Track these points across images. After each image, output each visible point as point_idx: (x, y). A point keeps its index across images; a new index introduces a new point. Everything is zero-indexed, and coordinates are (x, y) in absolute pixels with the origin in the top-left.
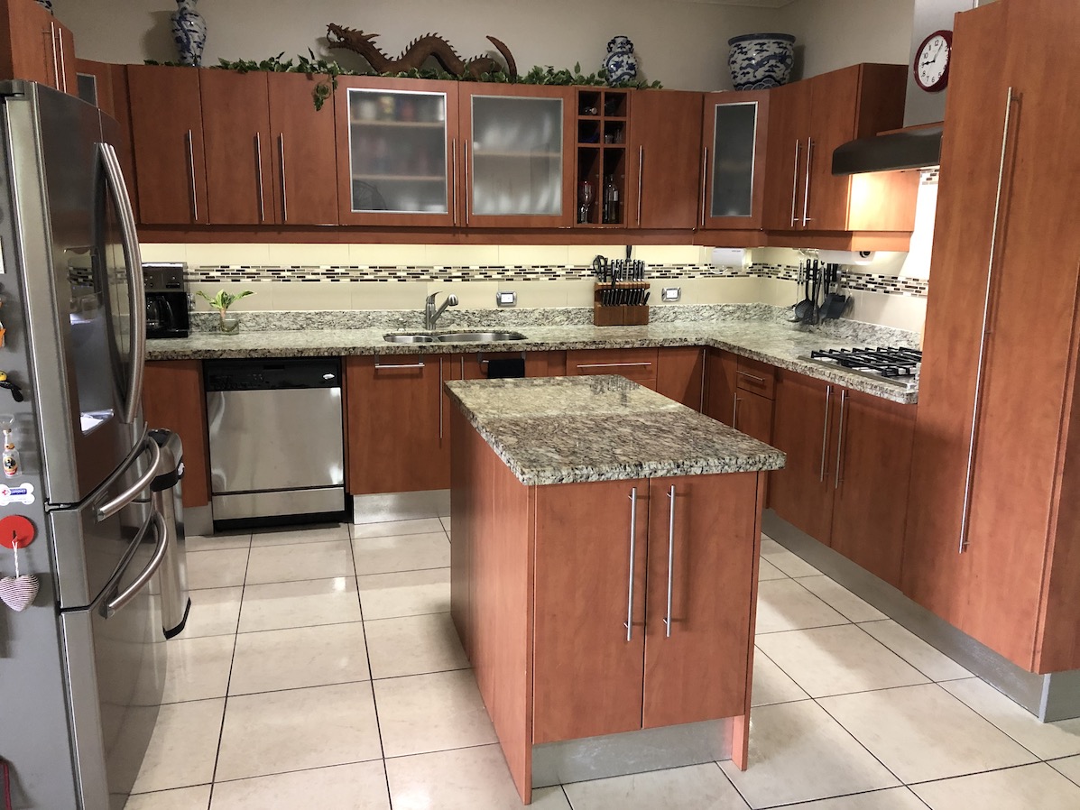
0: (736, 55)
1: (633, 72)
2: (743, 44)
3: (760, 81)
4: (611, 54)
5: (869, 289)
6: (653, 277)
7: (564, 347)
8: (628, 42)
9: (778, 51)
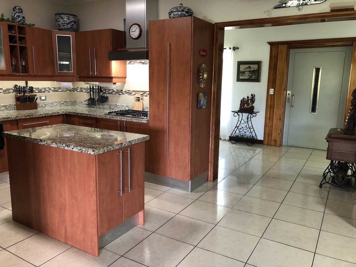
0: (59, 19)
1: (24, 20)
2: (62, 16)
3: (69, 29)
4: (15, 12)
5: (113, 94)
6: (36, 92)
7: (18, 118)
8: (21, 9)
9: (74, 20)
